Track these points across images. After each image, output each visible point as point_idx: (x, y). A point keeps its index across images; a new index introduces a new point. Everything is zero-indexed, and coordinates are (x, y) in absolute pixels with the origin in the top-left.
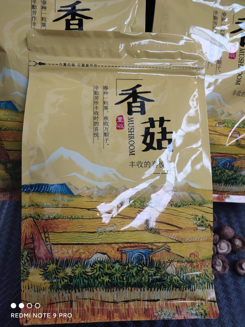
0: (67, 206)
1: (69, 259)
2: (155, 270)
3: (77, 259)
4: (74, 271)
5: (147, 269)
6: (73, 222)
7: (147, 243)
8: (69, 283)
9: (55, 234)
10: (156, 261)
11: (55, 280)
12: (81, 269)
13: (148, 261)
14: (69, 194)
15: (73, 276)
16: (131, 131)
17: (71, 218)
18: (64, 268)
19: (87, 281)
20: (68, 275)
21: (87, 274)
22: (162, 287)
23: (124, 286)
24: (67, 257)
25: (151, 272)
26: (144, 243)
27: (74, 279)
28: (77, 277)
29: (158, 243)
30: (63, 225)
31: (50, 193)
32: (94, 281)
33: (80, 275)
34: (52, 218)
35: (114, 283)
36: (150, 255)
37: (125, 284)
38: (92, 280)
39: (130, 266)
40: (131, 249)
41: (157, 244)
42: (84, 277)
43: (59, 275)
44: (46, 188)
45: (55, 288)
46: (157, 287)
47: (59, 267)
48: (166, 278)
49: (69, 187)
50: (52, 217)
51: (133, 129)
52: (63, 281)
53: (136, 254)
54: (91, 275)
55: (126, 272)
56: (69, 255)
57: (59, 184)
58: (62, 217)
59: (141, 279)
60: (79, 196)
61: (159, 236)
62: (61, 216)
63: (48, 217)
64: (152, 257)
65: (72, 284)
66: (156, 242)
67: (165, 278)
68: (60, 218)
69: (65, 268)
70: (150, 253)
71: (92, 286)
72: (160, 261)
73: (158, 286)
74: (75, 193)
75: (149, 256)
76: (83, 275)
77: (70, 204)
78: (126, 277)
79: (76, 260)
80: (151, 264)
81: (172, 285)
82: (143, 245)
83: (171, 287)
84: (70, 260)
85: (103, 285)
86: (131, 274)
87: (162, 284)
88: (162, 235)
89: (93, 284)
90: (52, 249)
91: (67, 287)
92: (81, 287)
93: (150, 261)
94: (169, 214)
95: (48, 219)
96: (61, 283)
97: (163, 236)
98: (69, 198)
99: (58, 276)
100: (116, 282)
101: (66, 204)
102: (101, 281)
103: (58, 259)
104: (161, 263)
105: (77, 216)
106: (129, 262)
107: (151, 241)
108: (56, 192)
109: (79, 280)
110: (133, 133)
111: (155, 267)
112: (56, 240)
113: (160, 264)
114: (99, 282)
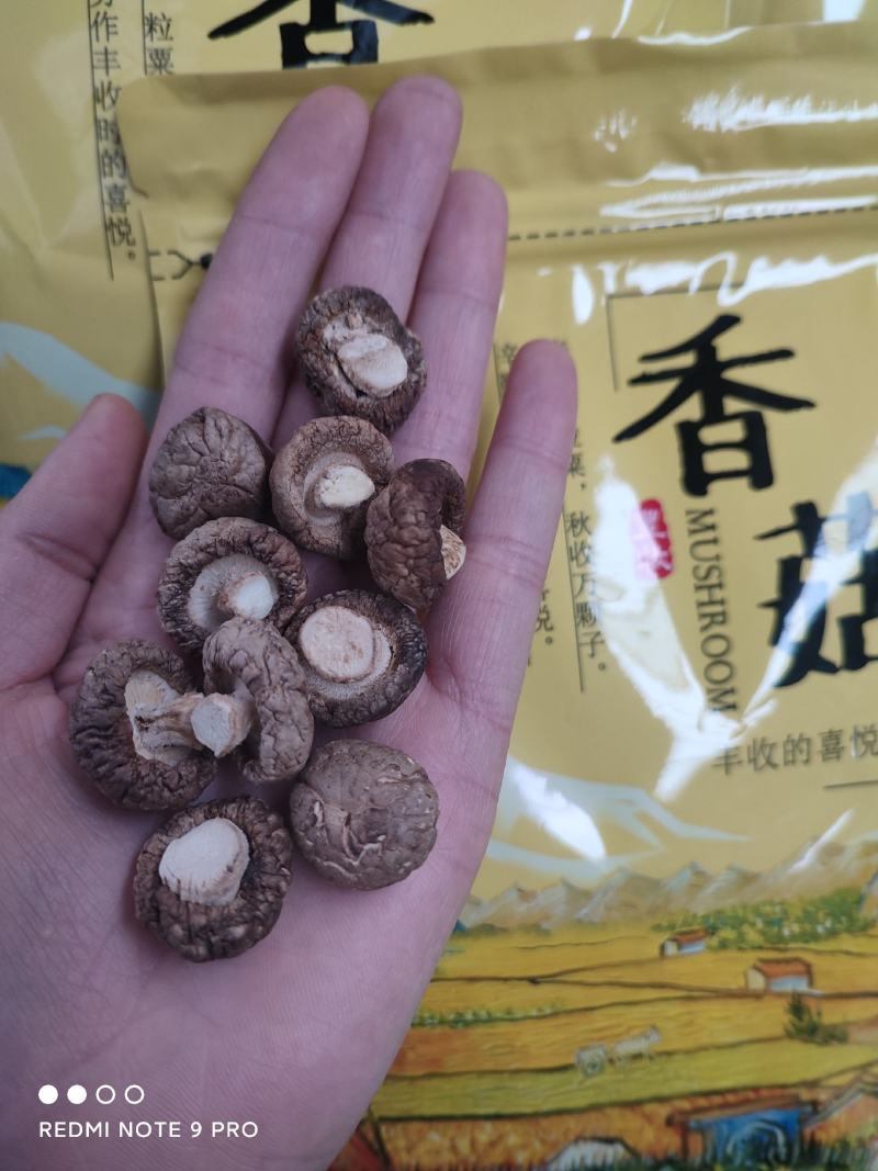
6: (468, 1036)
7: (793, 1086)
10: (830, 1145)
13: (797, 1147)
16: (709, 581)
17: (456, 1022)
24: (452, 1163)
26: (783, 1087)
29: (838, 1074)
30: (422, 1048)
36: (807, 1126)
40: (724, 1112)
41: (836, 1078)
51: (715, 574)
53: (746, 1130)
56: (461, 1158)
60: (488, 929)
64: (814, 1133)
72: (848, 1139)
75: (801, 1130)
77: (448, 965)
82: (778, 1092)
90: (385, 1136)
93: (806, 1149)
105: (484, 1014)
106: (714, 1160)
110: (718, 594)
111: (823, 1165)
112: (399, 1105)
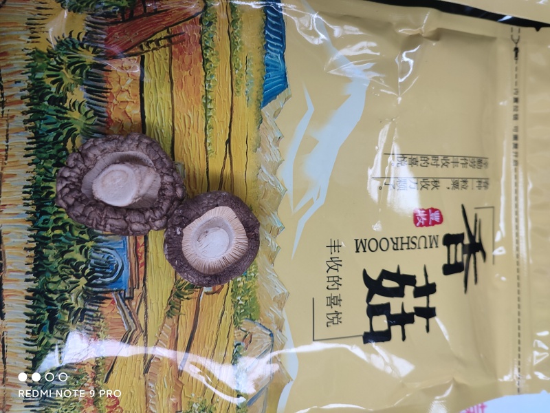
0: (235, 90)
1: (105, 94)
2: (76, 309)
3: (106, 115)
4: (77, 108)
5: (80, 288)
6: (197, 104)
7: (144, 285)
8: (48, 97)
9: (168, 61)
10: (100, 309)
11: (55, 63)
12: (82, 125)
13: (101, 289)
14: (264, 98)
15: (65, 106)
16: (411, 243)
17: (206, 98)
18: (85, 82)
19: (51, 139)
20: (68, 94)
21: (70, 139)
22: (35, 325)
23: (39, 231)
24: (111, 89)
25: (73, 297)
26: (145, 279)
27: (57, 108)
28: (61, 115)
29: (146, 313)
30: (190, 80)
31: (265, 52)
32: (51, 157)
33: (66, 121)
34: (206, 55)
35: (47, 206)
36: (116, 295)
37: (44, 234)
38: (53, 152)
39: (89, 244)
40: (132, 246)
41: (144, 312)
42: (61, 131)
43: (67, 72)
44: (276, 44)
45: (35, 64)
46: (35, 313)
47: (87, 72)
48: (58, 335)
49: (281, 97)
50: (208, 54)
52: (53, 83)
53: (117, 259)
54: (66, 150)
55: (73, 235)
56: (114, 95)
57: (285, 74)
58: (208, 79)
59: (54, 274)
60: (260, 120)
61: (163, 316)
62: (211, 76)
63: (208, 45)
64: (110, 299)
65: (46, 103)
66: (146, 309)
67: (59, 333)
68: (206, 73)
69: (85, 85)
70: (120, 294)
71: (40, 152)
72: (101, 320)
73: (39, 314)
74: (267, 111)
75: (112, 291)
76: (66, 130)
77: (240, 97)
78: (60, 235)
79: (103, 113)
80: (93, 297)
81: (40, 349)
82: (141, 276)
83: (35, 348)
84: (104, 97)
85: (43, 180)
86: (69, 247)
87: (44, 324)
88: (164, 323)
89: (44, 155)
90: (132, 58)
91: (37, 91)
92: (36, 125)
93: (99, 295)
94: (217, 340)
95: (203, 45)
96: (49, 76)
97: (163, 325)
98: (254, 95)
99: (64, 71)
100: (49, 210)
101: (240, 88)
102: (51, 173)
103: (105, 68)
104: (95, 320)
105: (211, 114)
106: (98, 241)
107: (150, 295)
108: (267, 65)
109: (54, 121)
110: (405, 247)
111: (84, 306)
112: (152, 66)
113: (93, 320)
114: (50, 170)
